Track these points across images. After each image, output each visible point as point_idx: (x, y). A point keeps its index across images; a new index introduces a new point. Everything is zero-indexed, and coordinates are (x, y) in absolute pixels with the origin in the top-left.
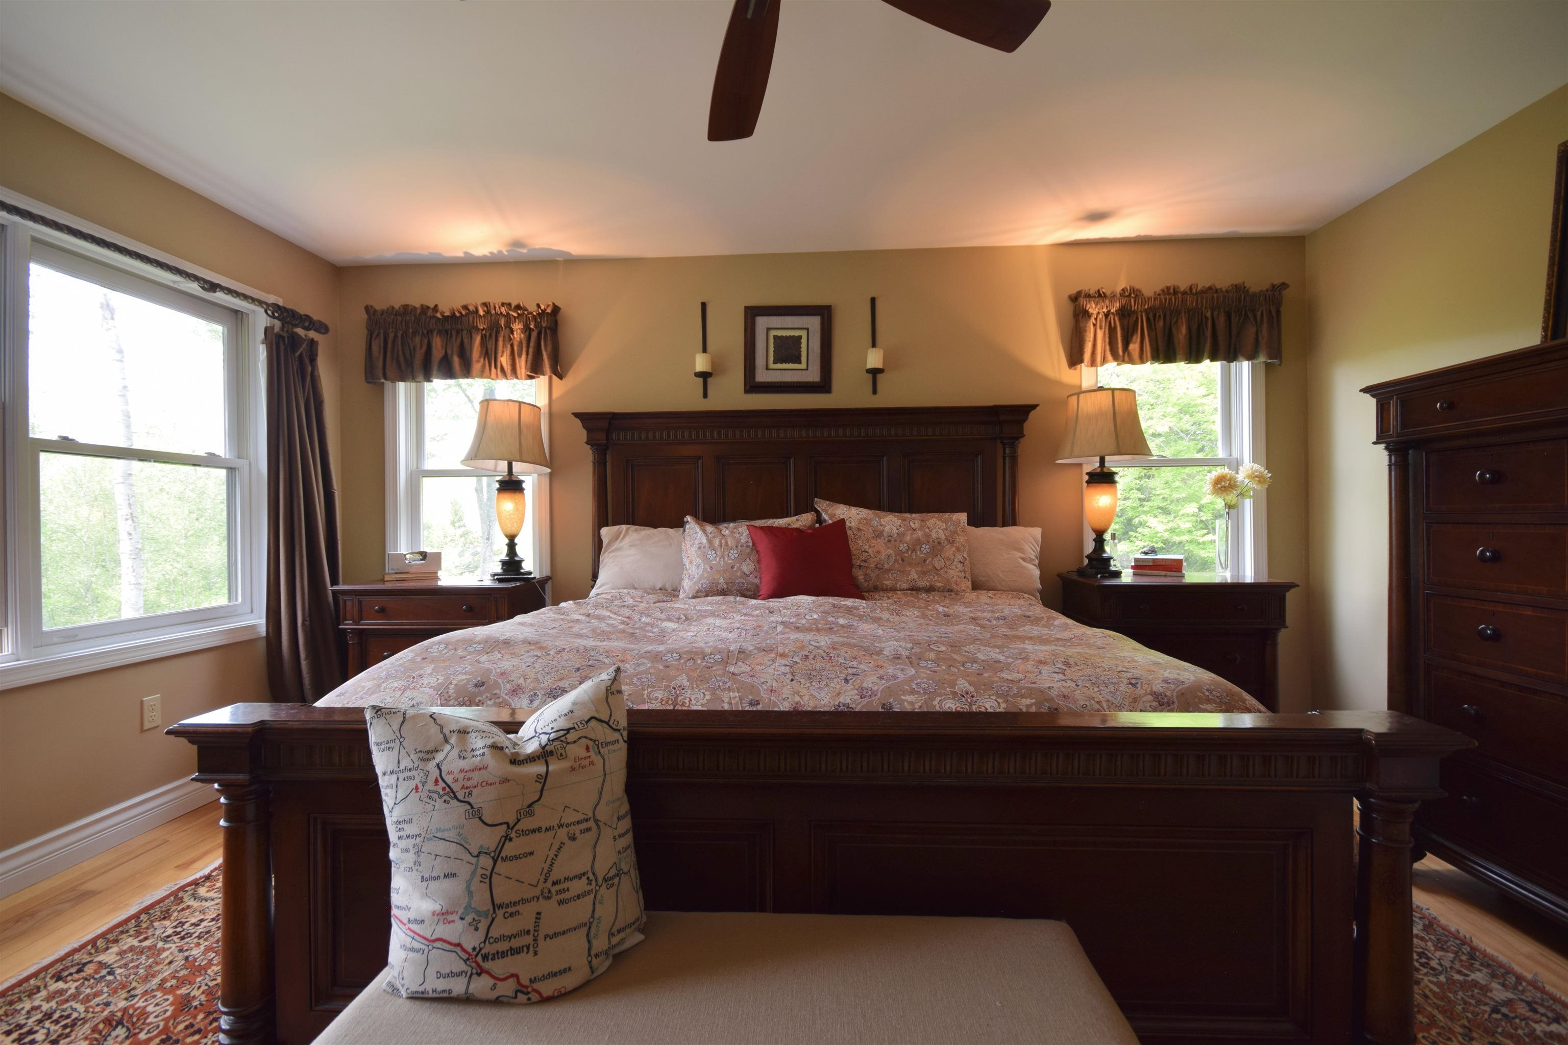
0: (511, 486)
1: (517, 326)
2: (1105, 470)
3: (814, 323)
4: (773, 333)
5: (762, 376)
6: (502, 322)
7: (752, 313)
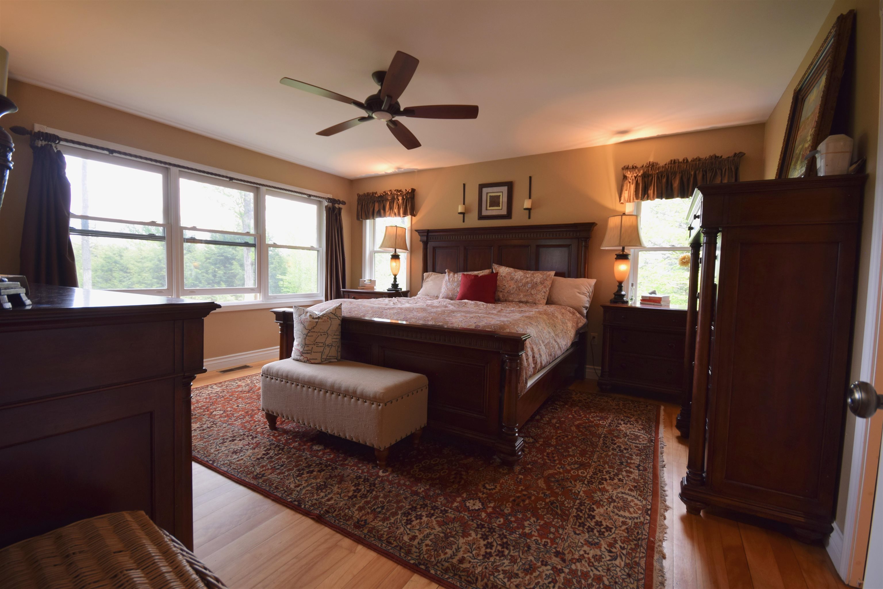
0: (395, 257)
1: (400, 198)
2: (624, 253)
3: (505, 189)
4: (489, 195)
5: (484, 213)
6: (396, 197)
7: (482, 186)
